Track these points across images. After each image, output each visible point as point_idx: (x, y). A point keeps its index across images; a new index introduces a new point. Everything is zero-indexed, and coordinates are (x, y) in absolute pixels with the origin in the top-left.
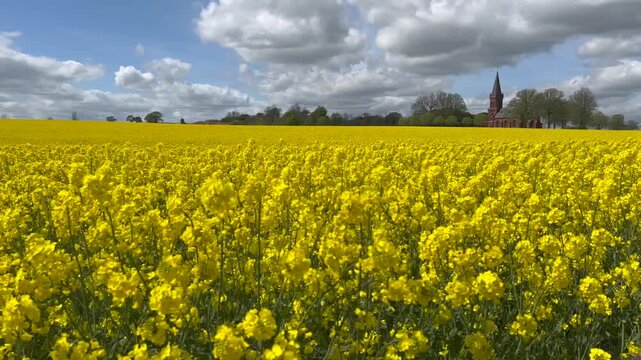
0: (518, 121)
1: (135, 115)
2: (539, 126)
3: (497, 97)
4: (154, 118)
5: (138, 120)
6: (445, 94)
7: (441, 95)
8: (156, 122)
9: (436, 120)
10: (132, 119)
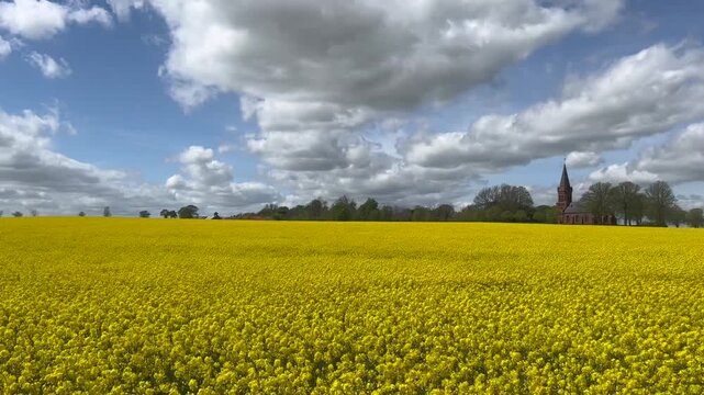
0: (591, 216)
1: (170, 210)
2: (614, 222)
3: (566, 189)
4: (189, 212)
5: (173, 214)
6: (509, 187)
7: (505, 188)
8: (191, 217)
9: (504, 215)
10: (166, 214)
